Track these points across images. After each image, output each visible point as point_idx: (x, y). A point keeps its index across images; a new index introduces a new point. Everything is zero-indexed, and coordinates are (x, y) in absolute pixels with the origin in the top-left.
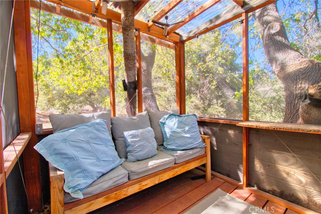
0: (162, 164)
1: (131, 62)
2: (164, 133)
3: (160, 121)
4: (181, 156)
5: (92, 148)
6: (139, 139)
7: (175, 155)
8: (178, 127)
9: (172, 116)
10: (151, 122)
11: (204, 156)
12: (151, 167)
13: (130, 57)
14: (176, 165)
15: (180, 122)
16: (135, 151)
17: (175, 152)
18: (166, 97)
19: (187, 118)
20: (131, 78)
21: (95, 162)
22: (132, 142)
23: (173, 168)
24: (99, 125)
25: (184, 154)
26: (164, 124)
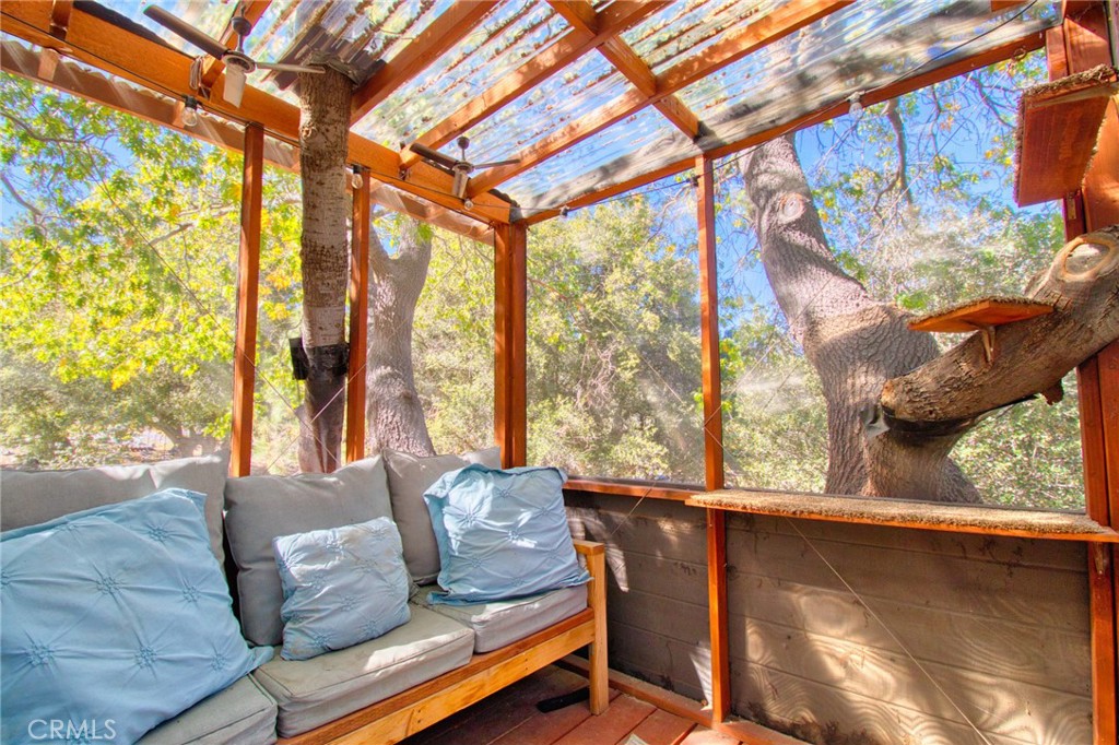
0: (422, 658)
1: (329, 278)
2: (440, 539)
3: (427, 492)
4: (500, 622)
5: (121, 608)
6: (336, 562)
7: (475, 618)
8: (492, 515)
9: (474, 473)
10: (395, 498)
11: (585, 616)
12: (378, 674)
13: (324, 258)
14: (479, 659)
15: (501, 496)
16: (318, 611)
17: (477, 608)
18: (469, 404)
19: (527, 481)
20: (324, 332)
21: (130, 668)
22: (307, 576)
23: (468, 672)
24: (166, 512)
25: (510, 616)
26: (441, 502)
